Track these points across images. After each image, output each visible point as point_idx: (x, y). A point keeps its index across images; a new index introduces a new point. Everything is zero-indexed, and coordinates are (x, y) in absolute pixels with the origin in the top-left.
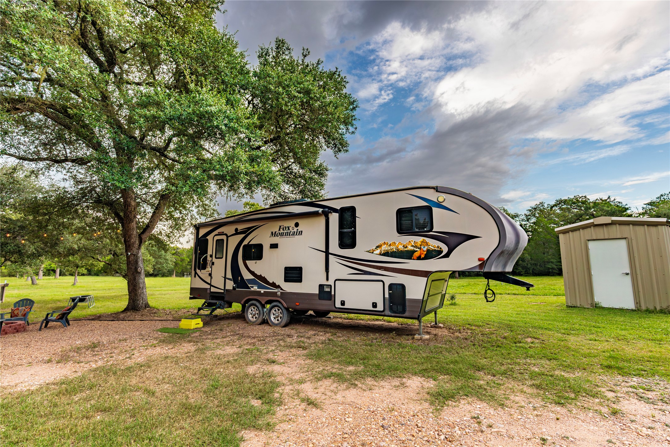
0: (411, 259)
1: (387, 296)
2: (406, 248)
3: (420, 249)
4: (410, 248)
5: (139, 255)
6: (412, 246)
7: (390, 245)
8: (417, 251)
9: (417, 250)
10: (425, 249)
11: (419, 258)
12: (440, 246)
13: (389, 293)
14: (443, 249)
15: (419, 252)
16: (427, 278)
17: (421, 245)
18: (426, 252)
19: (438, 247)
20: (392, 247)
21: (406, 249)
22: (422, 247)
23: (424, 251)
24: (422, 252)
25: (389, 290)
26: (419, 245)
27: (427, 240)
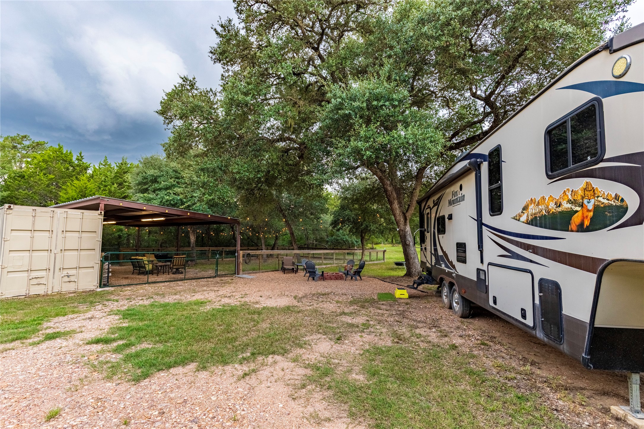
0: (568, 231)
1: (537, 301)
2: (559, 206)
3: (582, 205)
4: (566, 206)
5: (406, 230)
6: (569, 201)
7: (538, 204)
8: (577, 212)
9: (578, 209)
10: (590, 206)
11: (581, 228)
12: (622, 196)
13: (540, 296)
14: (628, 201)
15: (579, 214)
16: (594, 276)
17: (583, 198)
18: (591, 214)
19: (617, 197)
20: (540, 207)
21: (559, 209)
22: (585, 201)
23: (589, 211)
24: (586, 214)
25: (540, 292)
26: (579, 198)
27: (595, 183)
